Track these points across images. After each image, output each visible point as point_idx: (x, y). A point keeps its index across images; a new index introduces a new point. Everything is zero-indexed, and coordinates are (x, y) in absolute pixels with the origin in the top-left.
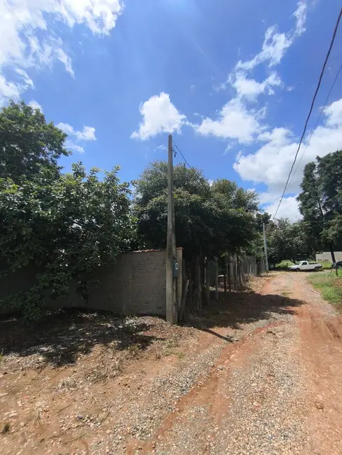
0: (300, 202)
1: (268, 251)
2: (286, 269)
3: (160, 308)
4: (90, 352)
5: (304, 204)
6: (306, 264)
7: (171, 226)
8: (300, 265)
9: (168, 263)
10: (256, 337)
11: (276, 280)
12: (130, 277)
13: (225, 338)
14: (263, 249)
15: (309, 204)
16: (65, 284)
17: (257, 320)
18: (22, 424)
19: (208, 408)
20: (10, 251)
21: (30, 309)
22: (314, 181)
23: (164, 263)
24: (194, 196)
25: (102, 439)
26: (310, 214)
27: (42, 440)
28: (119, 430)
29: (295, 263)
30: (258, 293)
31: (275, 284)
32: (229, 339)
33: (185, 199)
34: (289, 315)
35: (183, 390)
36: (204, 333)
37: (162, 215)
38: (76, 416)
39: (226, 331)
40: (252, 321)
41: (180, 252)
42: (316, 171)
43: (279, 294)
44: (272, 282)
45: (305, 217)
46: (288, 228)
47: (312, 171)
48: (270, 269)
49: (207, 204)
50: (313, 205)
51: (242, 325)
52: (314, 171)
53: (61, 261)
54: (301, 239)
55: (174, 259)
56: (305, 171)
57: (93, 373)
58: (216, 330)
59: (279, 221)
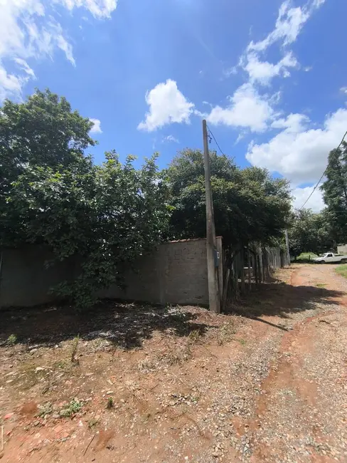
0: (324, 191)
1: (290, 244)
2: (309, 261)
3: (200, 298)
4: (152, 337)
5: (329, 192)
6: (331, 256)
7: (210, 214)
8: (325, 257)
9: (209, 252)
10: (309, 325)
11: (302, 272)
12: (167, 267)
13: (276, 326)
14: (285, 241)
15: (334, 193)
16: (110, 273)
17: (304, 310)
18: (122, 400)
19: (295, 390)
20: (56, 240)
21: (81, 297)
22: (339, 168)
23: (205, 252)
24: (230, 183)
25: (206, 416)
26: (336, 203)
27: (149, 416)
28: (218, 408)
29: (318, 255)
30: (290, 284)
31: (302, 276)
32: (282, 328)
33: (222, 188)
34: (335, 306)
35: (261, 374)
36: (254, 321)
37: (199, 203)
38: (169, 395)
39: (276, 320)
40: (299, 311)
41: (219, 241)
42: (342, 158)
43: (313, 285)
44: (299, 274)
45: (330, 207)
46: (310, 219)
47: (337, 157)
48: (292, 262)
49: (243, 192)
50: (339, 194)
51: (289, 314)
52: (340, 158)
53: (104, 251)
54: (326, 230)
55: (214, 248)
56: (329, 157)
57: (165, 356)
58: (264, 318)
59: (301, 211)
